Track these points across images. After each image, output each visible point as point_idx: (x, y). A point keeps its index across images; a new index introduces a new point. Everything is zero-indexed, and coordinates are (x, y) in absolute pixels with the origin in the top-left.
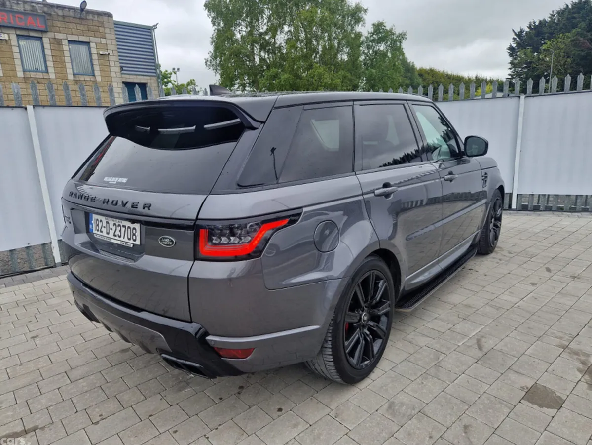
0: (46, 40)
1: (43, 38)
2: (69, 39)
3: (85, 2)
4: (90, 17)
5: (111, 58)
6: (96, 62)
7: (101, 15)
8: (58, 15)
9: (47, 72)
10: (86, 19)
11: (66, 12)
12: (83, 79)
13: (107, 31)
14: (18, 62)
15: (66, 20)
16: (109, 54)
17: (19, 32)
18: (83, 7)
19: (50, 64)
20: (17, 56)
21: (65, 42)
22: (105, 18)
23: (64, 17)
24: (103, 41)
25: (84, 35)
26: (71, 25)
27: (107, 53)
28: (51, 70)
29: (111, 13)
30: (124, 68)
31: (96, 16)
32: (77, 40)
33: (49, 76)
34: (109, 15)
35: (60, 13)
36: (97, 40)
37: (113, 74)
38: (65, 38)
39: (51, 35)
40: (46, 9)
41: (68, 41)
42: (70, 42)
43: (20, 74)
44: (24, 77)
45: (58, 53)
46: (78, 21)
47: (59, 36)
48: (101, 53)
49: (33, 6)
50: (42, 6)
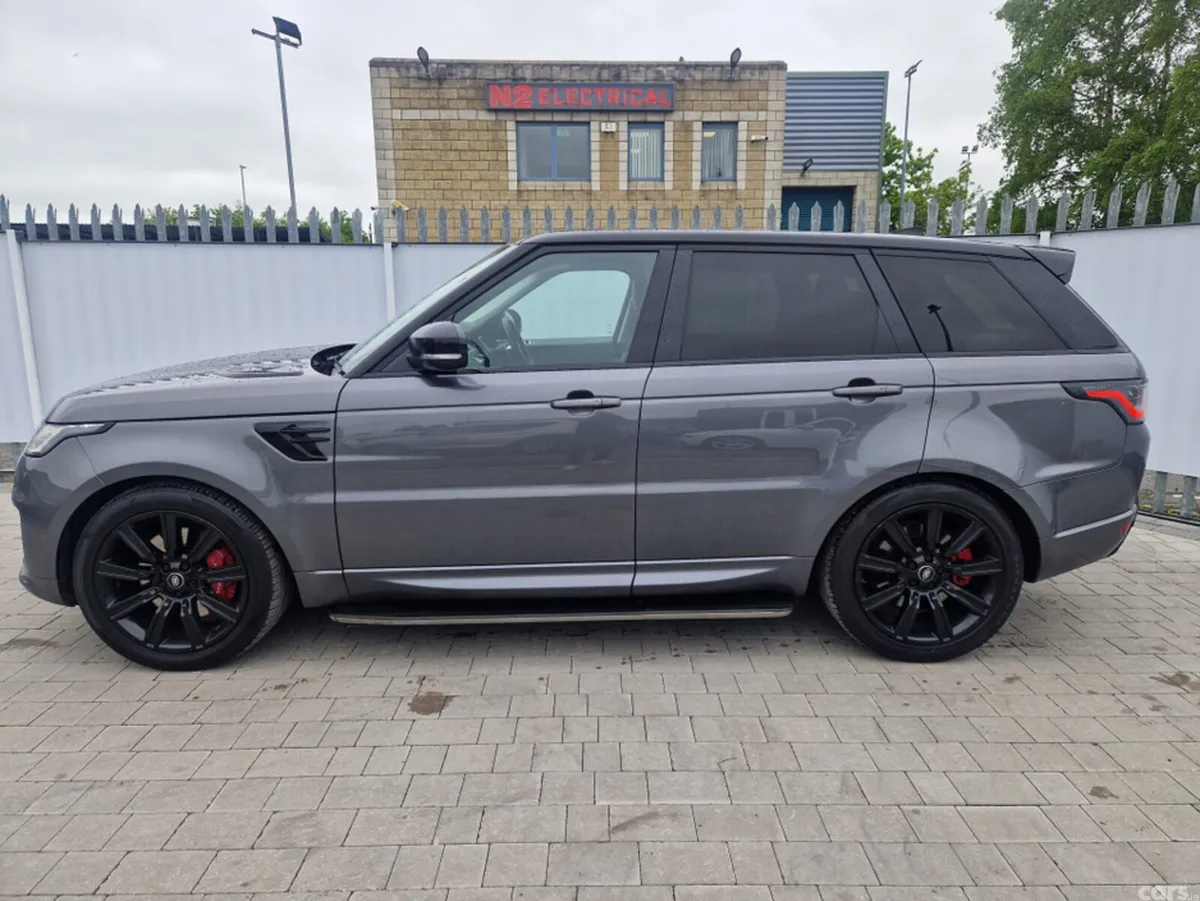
0: (669, 126)
1: (666, 123)
2: (705, 119)
3: (738, 50)
4: (747, 75)
5: (770, 146)
6: (742, 156)
7: (767, 69)
8: (694, 80)
9: (662, 180)
10: (740, 80)
11: (708, 74)
12: (715, 188)
13: (772, 96)
14: (623, 166)
15: (707, 86)
16: (767, 138)
17: (632, 118)
18: (734, 60)
19: (669, 166)
20: (623, 156)
21: (698, 126)
22: (773, 73)
23: (703, 82)
24: (762, 115)
25: (730, 110)
26: (712, 95)
27: (763, 137)
28: (669, 176)
29: (786, 62)
30: (815, 161)
31: (757, 73)
32: (718, 119)
33: (664, 186)
34: (780, 66)
35: (698, 75)
36: (752, 115)
37: (768, 175)
38: (698, 118)
39: (677, 116)
40: (677, 73)
41: (704, 123)
42: (707, 125)
43: (623, 186)
44: (628, 191)
45: (682, 146)
46: (724, 85)
47: (690, 116)
48: (753, 138)
49: (659, 72)
50: (671, 68)
